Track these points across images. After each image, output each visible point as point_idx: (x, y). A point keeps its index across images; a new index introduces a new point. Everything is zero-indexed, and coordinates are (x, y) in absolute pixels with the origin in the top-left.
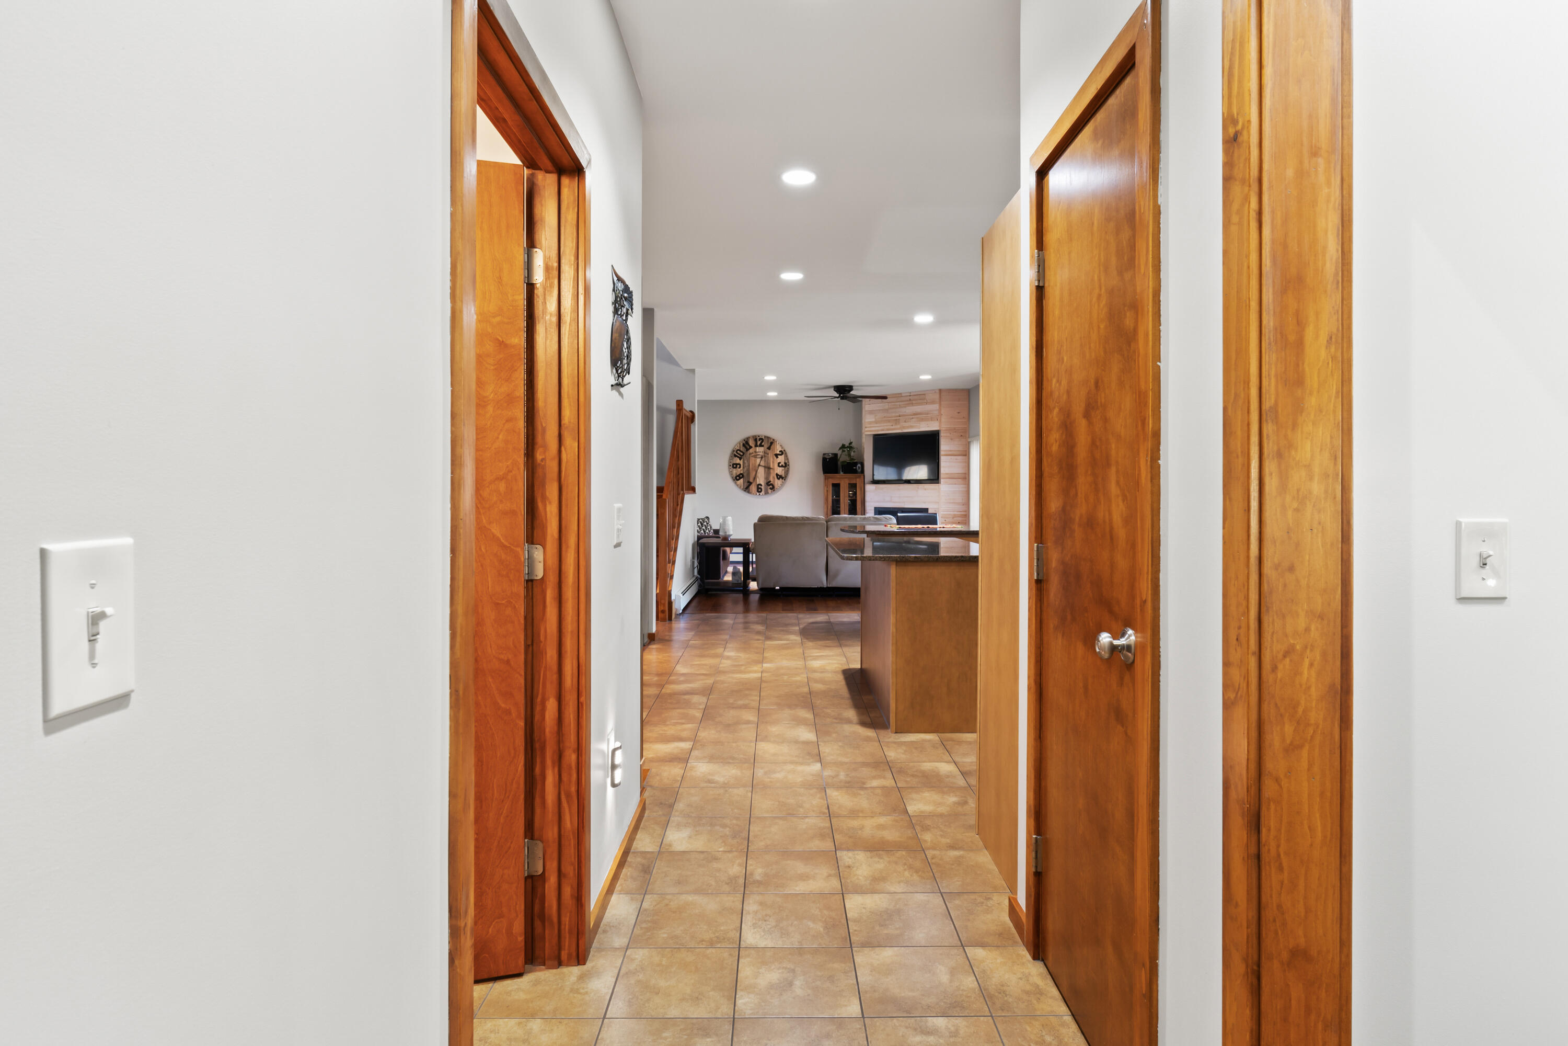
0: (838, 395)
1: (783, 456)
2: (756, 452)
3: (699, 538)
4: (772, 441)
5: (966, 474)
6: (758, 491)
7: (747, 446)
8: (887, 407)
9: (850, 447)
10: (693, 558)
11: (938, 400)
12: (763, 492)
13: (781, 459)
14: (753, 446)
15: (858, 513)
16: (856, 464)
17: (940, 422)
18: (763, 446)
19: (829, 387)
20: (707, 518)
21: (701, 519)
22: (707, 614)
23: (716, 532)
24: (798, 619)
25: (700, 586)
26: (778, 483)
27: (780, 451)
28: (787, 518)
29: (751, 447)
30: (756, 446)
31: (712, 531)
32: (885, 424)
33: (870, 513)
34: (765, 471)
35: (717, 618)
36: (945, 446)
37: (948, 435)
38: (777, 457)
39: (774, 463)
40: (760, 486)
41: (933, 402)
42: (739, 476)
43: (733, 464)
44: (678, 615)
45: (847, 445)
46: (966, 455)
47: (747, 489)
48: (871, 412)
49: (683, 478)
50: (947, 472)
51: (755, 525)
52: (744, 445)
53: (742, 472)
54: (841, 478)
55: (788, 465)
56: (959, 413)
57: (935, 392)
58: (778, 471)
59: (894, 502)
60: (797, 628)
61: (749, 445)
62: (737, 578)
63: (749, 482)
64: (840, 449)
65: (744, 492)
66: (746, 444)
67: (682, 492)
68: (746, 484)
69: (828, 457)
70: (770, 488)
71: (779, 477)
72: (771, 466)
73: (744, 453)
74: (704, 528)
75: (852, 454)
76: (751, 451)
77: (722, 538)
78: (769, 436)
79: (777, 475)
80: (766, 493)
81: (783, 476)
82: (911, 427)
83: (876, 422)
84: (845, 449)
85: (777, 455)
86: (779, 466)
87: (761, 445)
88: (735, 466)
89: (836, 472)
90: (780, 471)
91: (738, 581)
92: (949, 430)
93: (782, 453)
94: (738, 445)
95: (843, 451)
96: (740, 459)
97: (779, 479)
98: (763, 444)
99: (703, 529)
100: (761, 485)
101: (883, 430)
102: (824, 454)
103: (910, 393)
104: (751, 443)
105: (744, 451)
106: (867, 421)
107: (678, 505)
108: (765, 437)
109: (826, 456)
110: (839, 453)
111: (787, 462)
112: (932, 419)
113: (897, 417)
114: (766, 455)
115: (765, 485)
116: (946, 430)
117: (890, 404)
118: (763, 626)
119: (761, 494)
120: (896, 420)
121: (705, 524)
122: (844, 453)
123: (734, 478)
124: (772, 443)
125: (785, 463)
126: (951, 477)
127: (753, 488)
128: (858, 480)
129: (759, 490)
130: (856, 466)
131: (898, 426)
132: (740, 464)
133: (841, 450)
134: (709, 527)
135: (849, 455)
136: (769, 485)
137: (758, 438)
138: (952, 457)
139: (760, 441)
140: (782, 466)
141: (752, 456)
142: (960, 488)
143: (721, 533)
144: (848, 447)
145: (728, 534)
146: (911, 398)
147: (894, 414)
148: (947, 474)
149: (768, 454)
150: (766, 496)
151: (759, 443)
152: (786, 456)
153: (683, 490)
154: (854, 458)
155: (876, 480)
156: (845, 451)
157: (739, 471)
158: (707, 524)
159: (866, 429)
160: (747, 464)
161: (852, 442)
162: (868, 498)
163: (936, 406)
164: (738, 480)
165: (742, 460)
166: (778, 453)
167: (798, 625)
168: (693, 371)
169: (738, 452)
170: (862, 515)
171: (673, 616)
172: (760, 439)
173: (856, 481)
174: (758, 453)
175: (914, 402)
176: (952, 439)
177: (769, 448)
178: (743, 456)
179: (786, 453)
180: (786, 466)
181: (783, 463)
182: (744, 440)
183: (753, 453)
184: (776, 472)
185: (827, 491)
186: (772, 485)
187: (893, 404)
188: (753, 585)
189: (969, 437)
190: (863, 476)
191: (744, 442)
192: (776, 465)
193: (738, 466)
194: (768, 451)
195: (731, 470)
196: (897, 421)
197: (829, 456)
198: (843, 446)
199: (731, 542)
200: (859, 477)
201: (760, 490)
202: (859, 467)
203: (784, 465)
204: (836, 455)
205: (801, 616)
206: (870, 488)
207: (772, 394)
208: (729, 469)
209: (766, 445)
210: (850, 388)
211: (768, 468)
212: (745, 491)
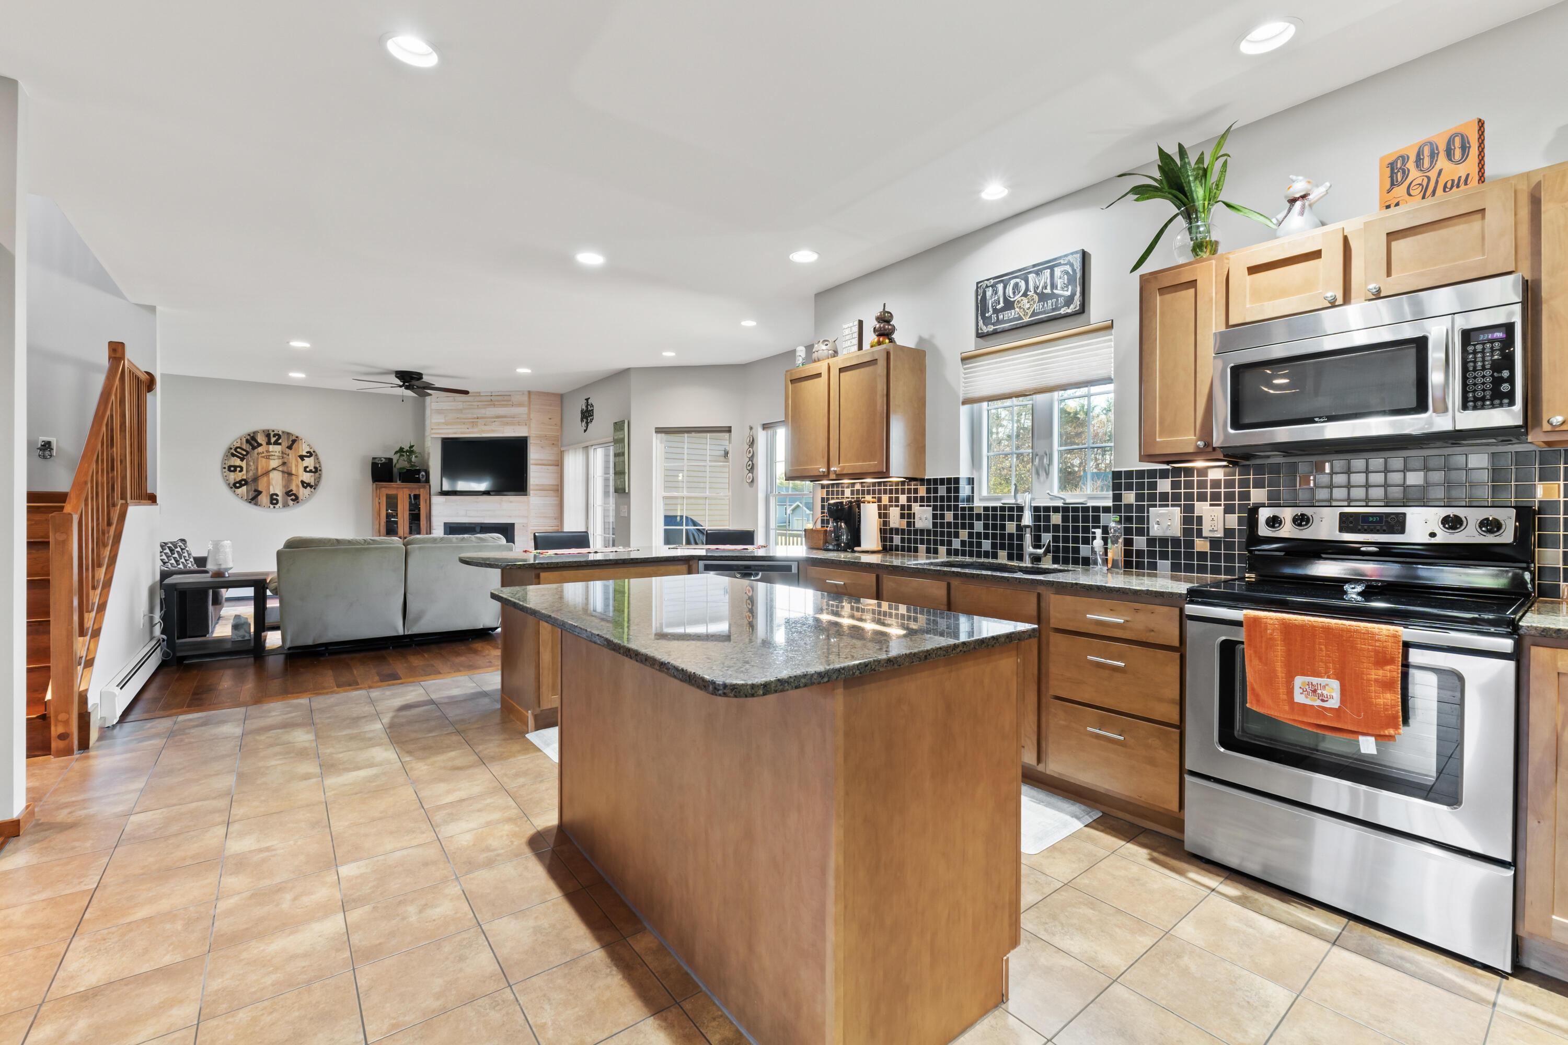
0: (401, 384)
1: (312, 458)
2: (268, 451)
3: (164, 575)
4: (294, 438)
5: (558, 485)
6: (272, 503)
7: (253, 442)
8: (461, 407)
9: (411, 451)
10: (151, 610)
11: (526, 403)
12: (280, 504)
13: (310, 462)
14: (264, 443)
15: (422, 532)
16: (418, 471)
17: (529, 427)
18: (280, 444)
19: (387, 373)
20: (183, 541)
21: (171, 543)
22: (181, 718)
23: (201, 561)
24: (372, 702)
25: (165, 654)
26: (303, 493)
27: (307, 452)
28: (338, 541)
29: (259, 445)
30: (269, 443)
31: (192, 560)
32: (460, 427)
33: (438, 531)
34: (283, 477)
35: (205, 723)
36: (534, 454)
37: (539, 442)
38: (303, 460)
39: (297, 467)
40: (275, 497)
41: (520, 405)
42: (240, 482)
43: (230, 467)
44: (106, 731)
45: (406, 448)
46: (558, 466)
47: (254, 499)
48: (439, 412)
49: (124, 478)
50: (538, 483)
51: (279, 554)
52: (247, 441)
53: (245, 477)
54: (398, 488)
55: (320, 470)
56: (550, 419)
57: (523, 394)
58: (304, 477)
59: (469, 517)
60: (378, 726)
61: (256, 441)
62: (242, 632)
63: (256, 491)
64: (396, 453)
65: (249, 504)
66: (252, 440)
67: (121, 502)
68: (252, 494)
69: (380, 462)
70: (292, 500)
71: (305, 485)
72: (294, 472)
73: (248, 453)
74: (176, 555)
75: (413, 459)
76: (260, 449)
77: (211, 573)
78: (289, 432)
79: (303, 482)
80: (286, 505)
81: (313, 484)
82: (493, 431)
83: (446, 424)
84: (405, 454)
85: (302, 458)
86: (305, 471)
87: (276, 443)
88: (233, 469)
89: (391, 480)
90: (308, 477)
91: (244, 636)
92: (539, 437)
93: (310, 454)
94: (239, 441)
95: (401, 455)
96: (242, 460)
97: (306, 488)
98: (280, 441)
99: (175, 558)
100: (277, 495)
101: (455, 433)
102: (374, 458)
103: (492, 393)
104: (261, 439)
105: (248, 450)
106: (433, 421)
107: (109, 524)
108: (283, 432)
109: (377, 461)
110: (395, 458)
111: (318, 466)
112: (519, 424)
113: (475, 418)
114: (285, 456)
115: (283, 495)
116: (537, 437)
117: (464, 404)
118: (308, 733)
119: (277, 506)
120: (473, 422)
121: (179, 549)
122: (402, 458)
123: (231, 485)
124: (294, 441)
125: (316, 468)
126: (542, 489)
127: (264, 499)
128: (422, 490)
129: (273, 500)
130: (419, 475)
131: (476, 430)
132: (241, 468)
133: (399, 454)
134: (186, 554)
135: (410, 461)
136: (290, 496)
137: (272, 434)
138: (544, 467)
139: (273, 437)
140: (311, 471)
141: (263, 457)
142: (551, 500)
143: (210, 566)
144: (407, 451)
145: (223, 567)
146: (492, 398)
147: (470, 416)
148: (537, 485)
149: (288, 455)
150: (285, 509)
151: (273, 440)
152: (317, 458)
153: (123, 497)
154: (416, 464)
155: (444, 491)
156: (403, 456)
157: (239, 476)
158: (182, 549)
159: (433, 431)
160: (253, 467)
161: (413, 446)
162: (434, 512)
163: (523, 410)
164: (238, 488)
165: (245, 461)
166: (305, 454)
167: (378, 715)
168: (152, 309)
169: (238, 450)
170: (427, 534)
171: (94, 735)
172: (274, 436)
173: (419, 491)
174: (273, 454)
175: (496, 403)
176: (542, 447)
177: (290, 447)
178: (246, 455)
179: (316, 455)
180: (316, 470)
181: (312, 467)
182: (249, 435)
183: (263, 453)
184: (300, 479)
185: (379, 503)
186: (294, 495)
187: (468, 403)
188: (273, 639)
189: (561, 446)
190: (428, 487)
191: (249, 437)
192: (301, 470)
193: (239, 469)
194: (288, 451)
195: (225, 474)
196: (474, 424)
197: (382, 460)
198: (401, 450)
199: (231, 579)
200: (424, 487)
201: (275, 502)
202: (422, 475)
203: (313, 470)
204: (390, 460)
205: (375, 694)
206: (437, 500)
207: (297, 376)
208: (223, 473)
209: (285, 442)
210: (419, 376)
211: (289, 474)
212: (250, 502)
